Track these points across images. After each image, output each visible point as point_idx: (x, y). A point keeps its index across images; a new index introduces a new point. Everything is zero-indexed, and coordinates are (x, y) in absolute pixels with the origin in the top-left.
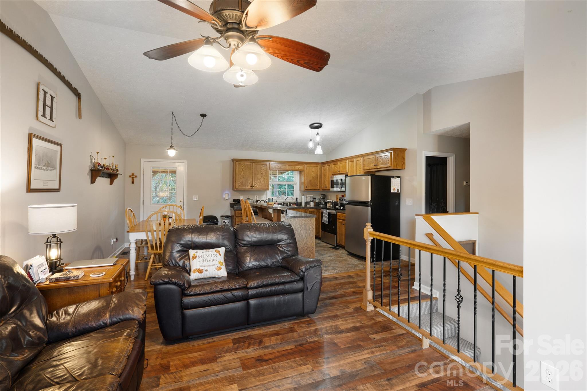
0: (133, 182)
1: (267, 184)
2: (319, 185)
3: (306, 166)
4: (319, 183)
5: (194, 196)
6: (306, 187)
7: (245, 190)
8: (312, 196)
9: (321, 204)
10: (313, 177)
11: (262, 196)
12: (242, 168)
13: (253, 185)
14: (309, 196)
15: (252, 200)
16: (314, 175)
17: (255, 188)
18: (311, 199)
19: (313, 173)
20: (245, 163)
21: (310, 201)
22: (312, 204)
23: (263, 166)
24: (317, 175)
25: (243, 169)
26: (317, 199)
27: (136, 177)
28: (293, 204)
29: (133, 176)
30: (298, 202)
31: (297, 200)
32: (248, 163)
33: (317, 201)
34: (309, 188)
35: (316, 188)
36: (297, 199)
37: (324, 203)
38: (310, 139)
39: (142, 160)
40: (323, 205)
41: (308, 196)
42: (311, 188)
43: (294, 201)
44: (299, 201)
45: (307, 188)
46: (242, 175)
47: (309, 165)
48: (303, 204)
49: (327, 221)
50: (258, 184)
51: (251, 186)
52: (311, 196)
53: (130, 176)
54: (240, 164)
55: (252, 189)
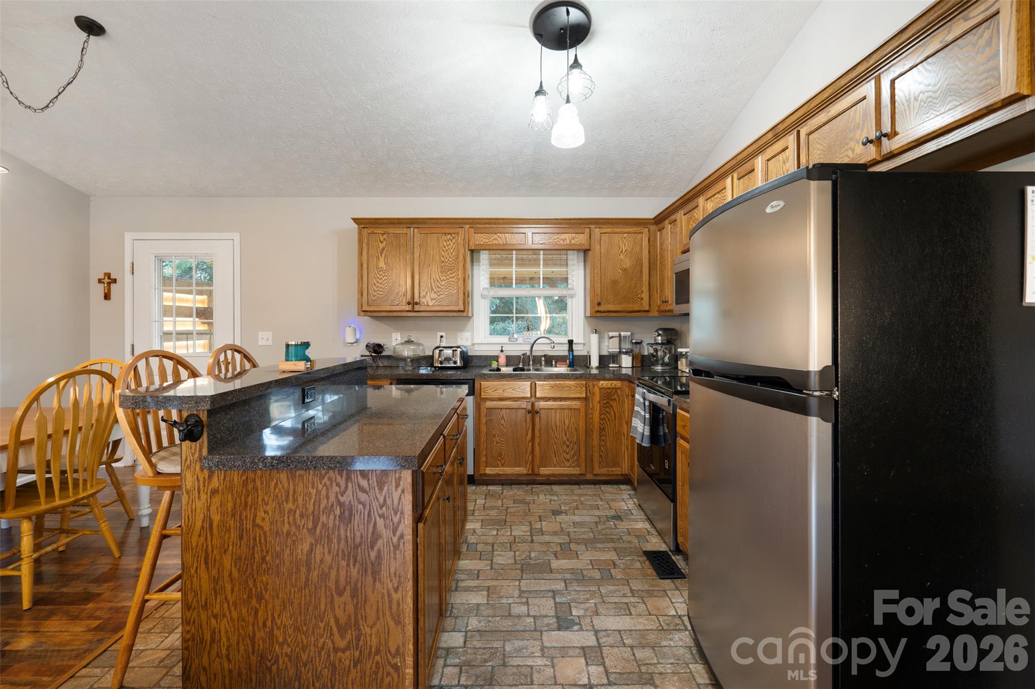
0: (107, 297)
1: (461, 295)
2: (645, 296)
3: (597, 231)
4: (645, 288)
5: (261, 335)
6: (599, 304)
7: (391, 314)
8: (629, 334)
9: (656, 363)
10: (625, 270)
11: (459, 334)
12: (381, 246)
13: (416, 300)
14: (616, 334)
15: (418, 344)
16: (627, 263)
17: (422, 308)
18: (627, 346)
19: (622, 256)
20: (391, 230)
21: (620, 352)
22: (626, 361)
23: (449, 236)
24: (639, 262)
25: (383, 249)
26: (644, 344)
27: (115, 281)
28: (559, 359)
29: (107, 280)
30: (575, 353)
31: (571, 349)
32: (398, 231)
33: (647, 351)
34: (611, 307)
35: (636, 309)
36: (571, 342)
37: (666, 359)
38: (537, 89)
39: (128, 237)
40: (663, 364)
41: (611, 334)
42: (618, 308)
43: (563, 350)
44: (579, 350)
45: (601, 308)
46: (381, 270)
47: (609, 230)
48: (595, 362)
49: (647, 432)
50: (434, 295)
51: (409, 303)
52: (623, 334)
53: (100, 281)
54: (373, 233)
55: (413, 311)
